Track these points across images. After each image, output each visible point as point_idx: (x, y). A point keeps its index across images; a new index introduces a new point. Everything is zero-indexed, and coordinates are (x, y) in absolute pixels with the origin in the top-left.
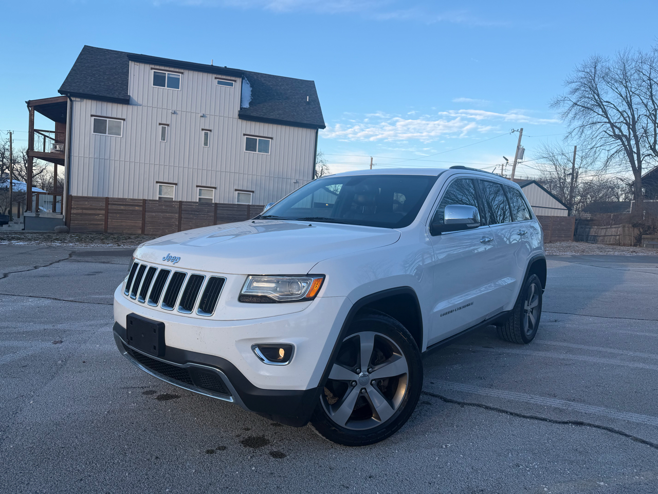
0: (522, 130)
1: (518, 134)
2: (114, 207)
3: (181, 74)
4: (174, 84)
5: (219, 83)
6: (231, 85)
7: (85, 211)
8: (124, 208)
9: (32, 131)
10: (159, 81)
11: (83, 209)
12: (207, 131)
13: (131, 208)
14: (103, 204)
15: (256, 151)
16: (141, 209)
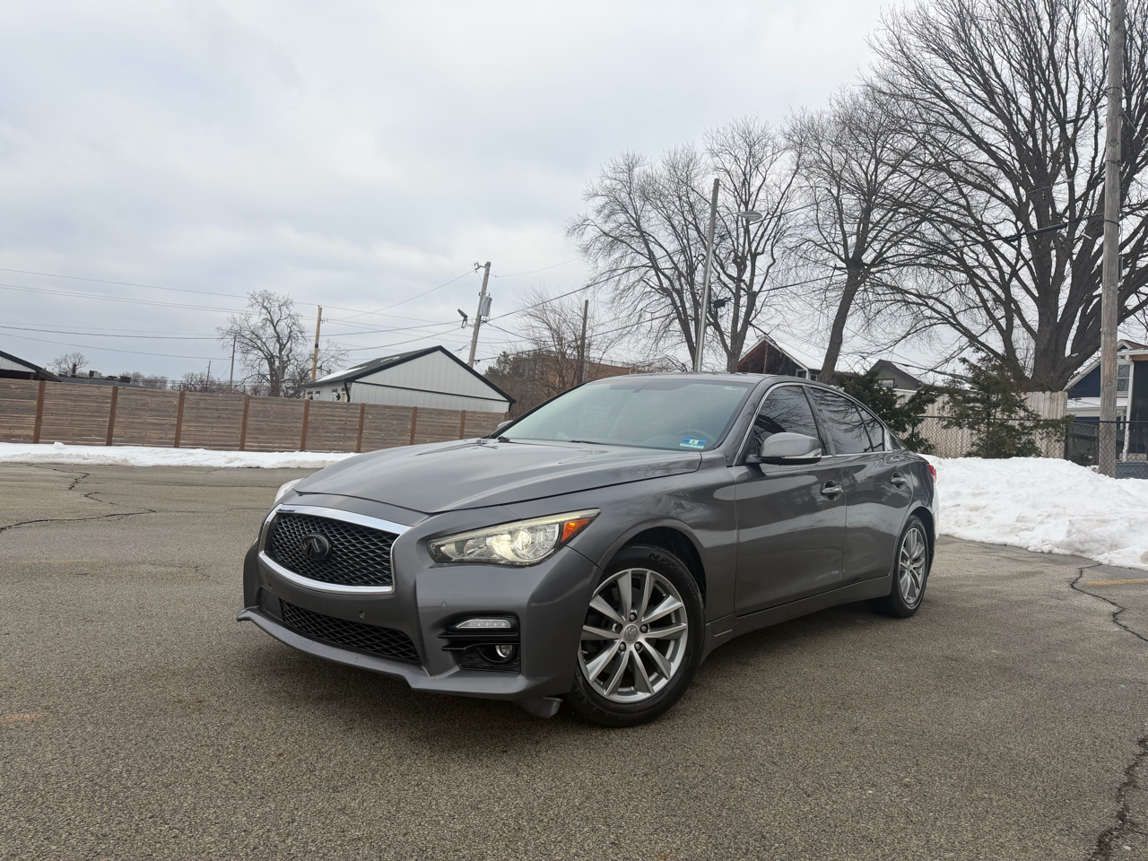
0: (488, 265)
1: (484, 272)
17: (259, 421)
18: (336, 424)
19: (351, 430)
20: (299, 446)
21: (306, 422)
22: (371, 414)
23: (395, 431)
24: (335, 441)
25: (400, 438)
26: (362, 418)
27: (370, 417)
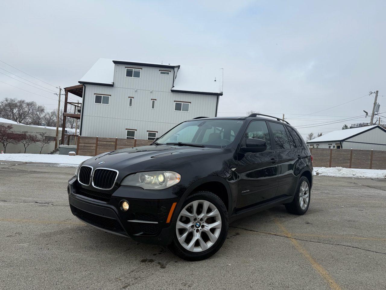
0: (377, 92)
1: (375, 94)
2: (101, 143)
3: (141, 70)
4: (137, 75)
5: (161, 73)
6: (168, 73)
7: (86, 145)
8: (106, 143)
9: (66, 103)
10: (129, 74)
11: (84, 143)
12: (154, 100)
13: (109, 143)
14: (95, 141)
15: (181, 110)
16: (114, 143)
17: (315, 156)
18: (342, 157)
19: (347, 159)
20: (329, 165)
21: (331, 157)
22: (355, 153)
23: (364, 160)
24: (341, 163)
25: (366, 162)
26: (351, 155)
27: (354, 154)
